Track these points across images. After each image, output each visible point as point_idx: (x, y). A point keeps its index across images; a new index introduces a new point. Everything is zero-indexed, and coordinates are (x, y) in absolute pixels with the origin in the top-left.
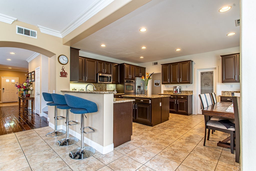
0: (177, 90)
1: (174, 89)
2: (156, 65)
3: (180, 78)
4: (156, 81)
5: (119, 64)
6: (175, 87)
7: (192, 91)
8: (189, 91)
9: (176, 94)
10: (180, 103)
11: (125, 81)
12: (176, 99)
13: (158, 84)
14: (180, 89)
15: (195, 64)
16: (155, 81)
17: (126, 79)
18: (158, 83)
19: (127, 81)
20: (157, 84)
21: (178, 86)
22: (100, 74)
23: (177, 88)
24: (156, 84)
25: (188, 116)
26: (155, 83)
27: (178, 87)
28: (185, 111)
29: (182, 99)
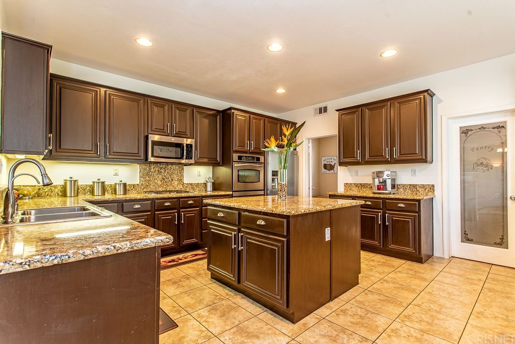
0: (385, 182)
1: (374, 179)
2: (324, 115)
3: (393, 145)
4: (327, 158)
5: (218, 111)
6: (379, 174)
7: (433, 186)
8: (423, 186)
9: (380, 193)
10: (395, 223)
11: (235, 156)
12: (380, 209)
13: (331, 167)
14: (393, 180)
15: (440, 101)
16: (323, 159)
17: (236, 152)
18: (331, 165)
19: (240, 158)
20: (328, 167)
21: (387, 171)
22: (156, 138)
23: (385, 177)
24: (325, 166)
25: (421, 265)
26: (323, 163)
27: (386, 173)
28: (411, 250)
29: (401, 210)
